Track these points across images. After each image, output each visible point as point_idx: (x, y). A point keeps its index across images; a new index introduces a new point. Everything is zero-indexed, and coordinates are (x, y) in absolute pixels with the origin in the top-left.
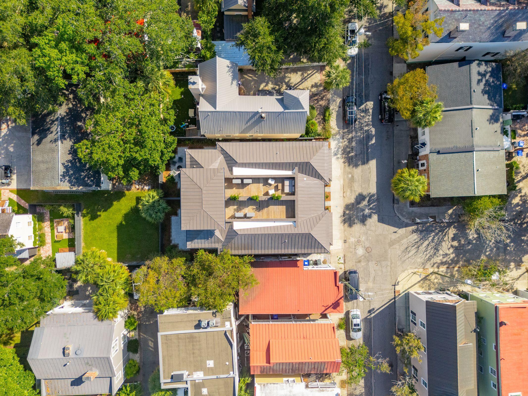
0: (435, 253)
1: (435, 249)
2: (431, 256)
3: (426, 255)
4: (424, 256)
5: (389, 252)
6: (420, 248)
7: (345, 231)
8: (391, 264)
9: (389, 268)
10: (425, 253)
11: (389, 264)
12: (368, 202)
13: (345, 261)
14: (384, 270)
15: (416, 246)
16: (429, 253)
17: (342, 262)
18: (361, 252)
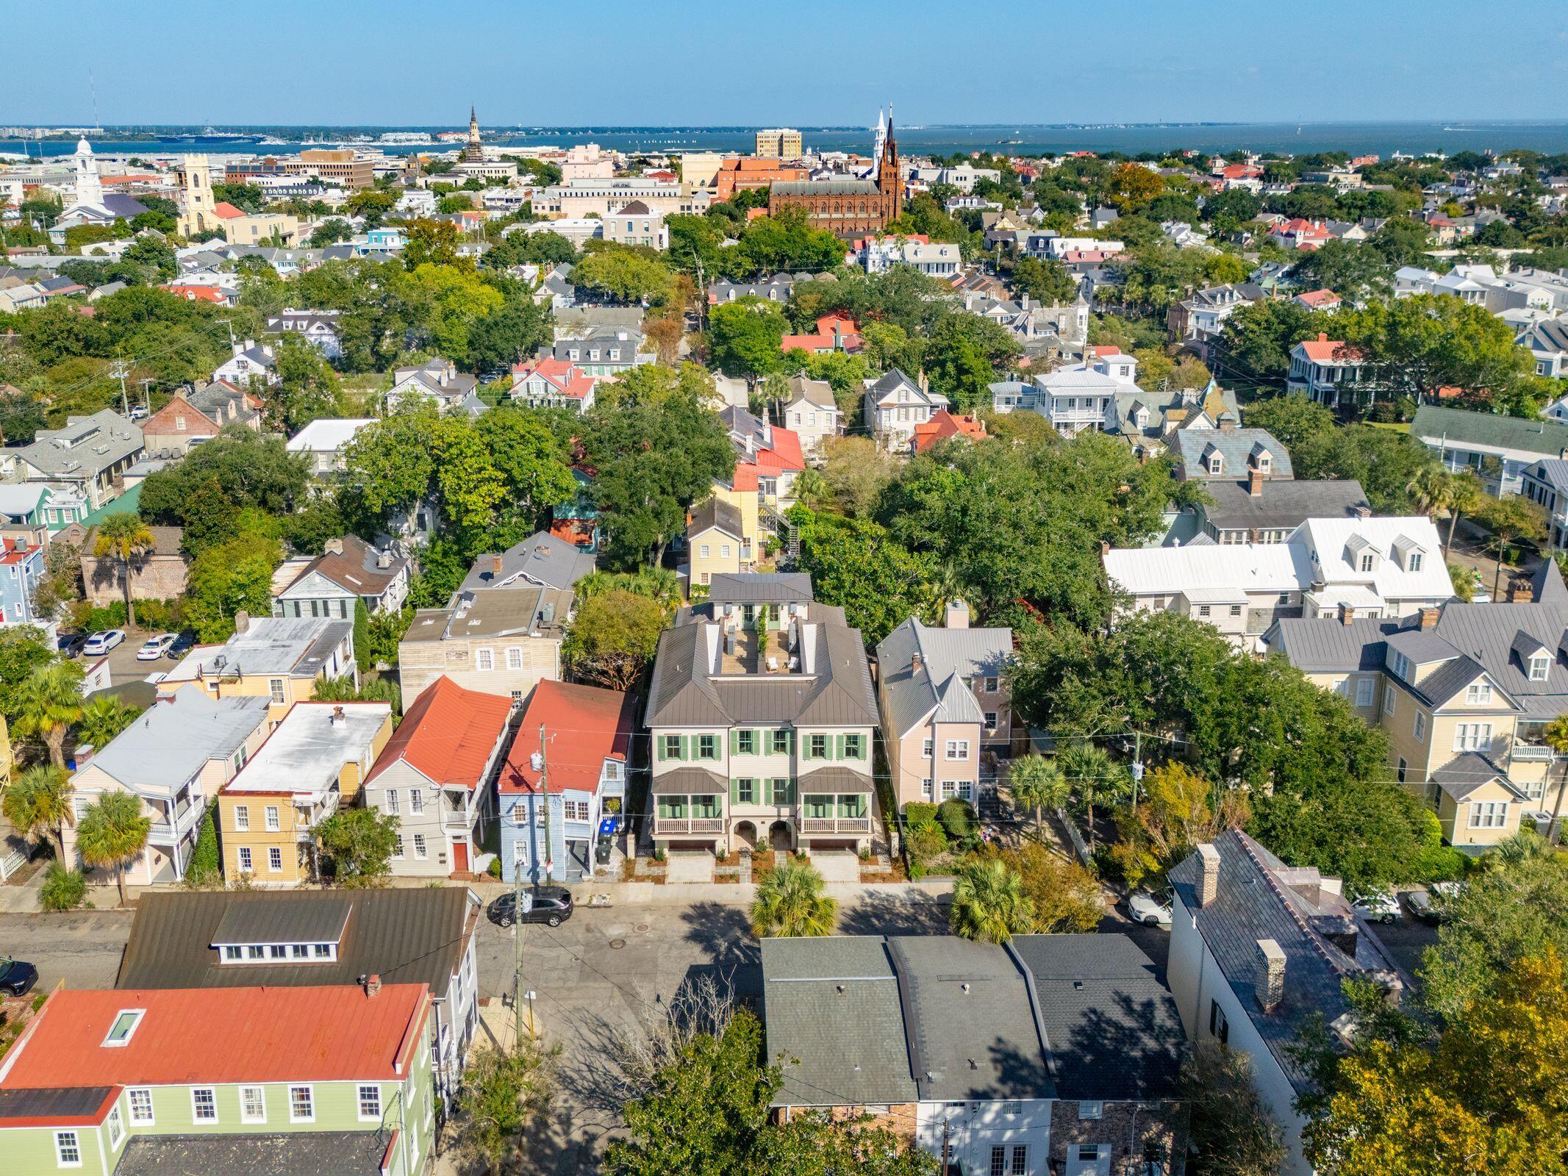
0: (579, 1092)
1: (593, 1091)
2: (573, 1081)
3: (579, 1071)
4: (576, 1065)
5: (603, 985)
6: (604, 1056)
7: (673, 908)
8: (570, 989)
9: (560, 984)
10: (584, 1068)
11: (569, 984)
12: (748, 947)
13: (595, 907)
14: (555, 975)
15: (610, 1046)
16: (584, 1078)
17: (595, 902)
18: (614, 931)
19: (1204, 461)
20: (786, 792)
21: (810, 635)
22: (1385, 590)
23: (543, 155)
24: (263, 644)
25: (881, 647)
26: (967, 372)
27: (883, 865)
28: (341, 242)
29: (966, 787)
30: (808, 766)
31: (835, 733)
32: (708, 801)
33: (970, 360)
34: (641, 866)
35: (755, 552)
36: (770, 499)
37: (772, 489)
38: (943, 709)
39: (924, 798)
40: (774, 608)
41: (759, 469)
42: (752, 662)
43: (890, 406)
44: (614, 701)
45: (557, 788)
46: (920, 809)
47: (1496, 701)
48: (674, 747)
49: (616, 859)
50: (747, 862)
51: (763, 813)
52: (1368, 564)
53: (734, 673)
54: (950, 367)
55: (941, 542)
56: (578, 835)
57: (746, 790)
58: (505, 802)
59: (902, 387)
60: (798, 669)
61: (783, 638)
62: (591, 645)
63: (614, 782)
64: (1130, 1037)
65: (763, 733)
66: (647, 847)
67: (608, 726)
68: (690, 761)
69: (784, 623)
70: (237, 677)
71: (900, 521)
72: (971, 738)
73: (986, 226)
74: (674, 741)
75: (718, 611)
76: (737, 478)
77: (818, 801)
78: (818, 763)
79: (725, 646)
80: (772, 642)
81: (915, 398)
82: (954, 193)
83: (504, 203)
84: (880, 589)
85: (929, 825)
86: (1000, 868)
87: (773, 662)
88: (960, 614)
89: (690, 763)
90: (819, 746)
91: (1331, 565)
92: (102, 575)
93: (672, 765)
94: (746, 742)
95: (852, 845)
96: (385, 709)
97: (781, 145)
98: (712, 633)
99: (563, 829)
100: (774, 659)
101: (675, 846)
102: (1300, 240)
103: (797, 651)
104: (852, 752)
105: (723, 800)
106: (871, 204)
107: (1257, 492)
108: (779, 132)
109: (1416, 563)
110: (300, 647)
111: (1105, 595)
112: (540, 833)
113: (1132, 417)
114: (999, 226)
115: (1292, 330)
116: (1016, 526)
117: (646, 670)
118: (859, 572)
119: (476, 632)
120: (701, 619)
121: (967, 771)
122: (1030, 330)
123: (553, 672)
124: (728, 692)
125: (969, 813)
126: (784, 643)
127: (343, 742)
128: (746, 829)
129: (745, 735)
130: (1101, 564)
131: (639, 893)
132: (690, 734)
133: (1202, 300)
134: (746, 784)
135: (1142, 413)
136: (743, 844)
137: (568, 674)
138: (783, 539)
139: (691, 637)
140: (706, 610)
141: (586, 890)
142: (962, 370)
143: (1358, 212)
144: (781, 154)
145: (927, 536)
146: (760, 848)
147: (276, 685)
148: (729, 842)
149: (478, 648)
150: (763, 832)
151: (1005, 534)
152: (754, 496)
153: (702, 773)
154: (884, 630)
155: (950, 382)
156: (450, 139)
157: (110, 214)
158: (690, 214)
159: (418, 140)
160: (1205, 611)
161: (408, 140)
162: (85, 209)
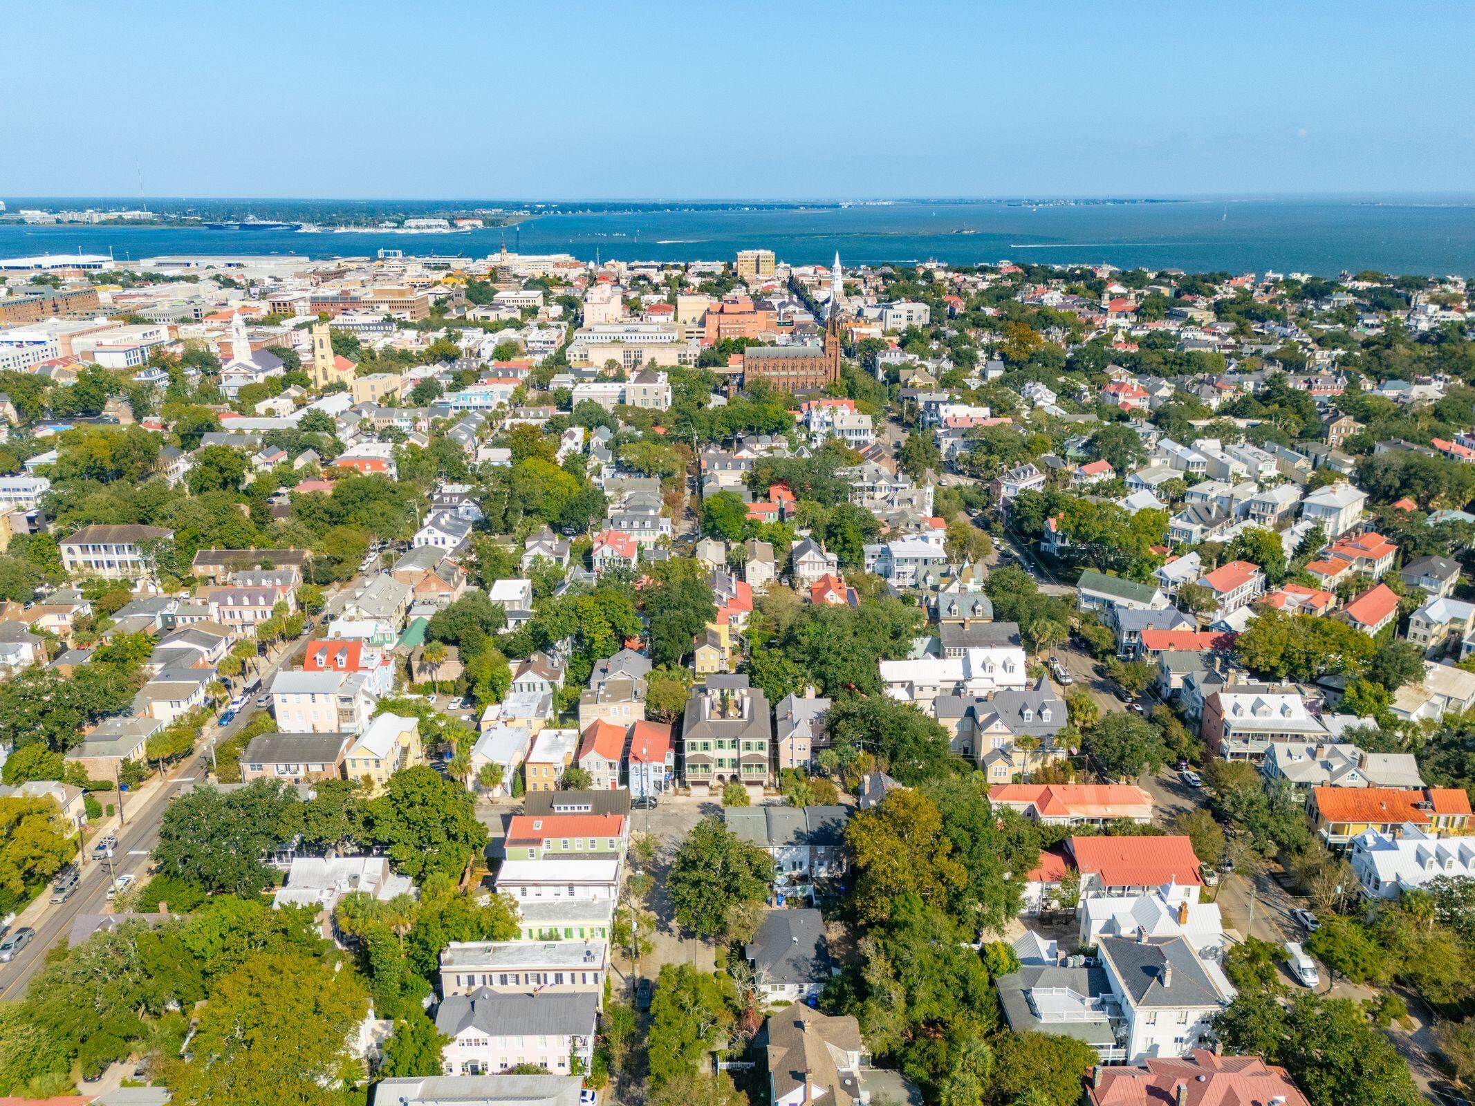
5: (671, 828)
7: (694, 804)
13: (666, 803)
18: (674, 811)
19: (950, 610)
20: (736, 763)
21: (747, 701)
22: (997, 681)
23: (557, 264)
24: (519, 705)
25: (778, 707)
26: (848, 542)
27: (773, 790)
28: (437, 400)
29: (805, 762)
30: (744, 753)
31: (754, 741)
32: (706, 766)
33: (850, 535)
34: (681, 791)
35: (727, 654)
36: (735, 626)
37: (736, 620)
38: (796, 732)
39: (789, 766)
40: (733, 691)
41: (730, 610)
42: (723, 714)
43: (804, 562)
44: (667, 729)
45: (651, 761)
46: (788, 770)
47: (1005, 730)
48: (693, 746)
49: (671, 789)
50: (721, 790)
51: (727, 772)
52: (991, 670)
53: (717, 719)
54: (840, 538)
55: (808, 659)
56: (658, 779)
57: (721, 763)
58: (631, 766)
59: (811, 552)
60: (741, 717)
61: (736, 702)
62: (658, 706)
63: (670, 761)
64: (835, 829)
65: (727, 741)
66: (683, 784)
67: (667, 738)
68: (700, 752)
69: (737, 696)
70: (513, 720)
71: (790, 649)
72: (808, 744)
73: (902, 380)
74: (693, 744)
75: (710, 692)
76: (718, 618)
77: (748, 766)
78: (748, 753)
79: (712, 707)
80: (731, 704)
81: (818, 558)
82: (882, 347)
83: (541, 345)
84: (780, 680)
85: (791, 776)
86: (804, 785)
87: (731, 714)
88: (811, 692)
89: (699, 752)
90: (748, 747)
91: (976, 670)
92: (422, 669)
93: (693, 753)
94: (721, 745)
95: (761, 783)
96: (576, 731)
97: (758, 264)
98: (707, 701)
99: (654, 777)
100: (732, 712)
101: (694, 784)
102: (1121, 399)
103: (741, 709)
104: (761, 748)
105: (712, 766)
106: (818, 364)
107: (967, 629)
108: (756, 252)
109: (1012, 670)
110: (535, 706)
111: (878, 683)
112: (645, 778)
113: (925, 580)
114: (911, 381)
115: (1051, 506)
116: (839, 654)
117: (681, 717)
118: (771, 673)
119: (610, 700)
120: (702, 695)
121: (806, 755)
122: (896, 503)
123: (642, 717)
124: (713, 725)
125: (806, 771)
126: (736, 706)
127: (563, 745)
128: (721, 777)
129: (720, 742)
130: (878, 669)
131: (681, 800)
132: (699, 741)
133: (1011, 476)
134: (720, 760)
135: (930, 578)
136: (720, 783)
137: (649, 719)
138: (742, 645)
139: (699, 702)
140: (704, 690)
141: (661, 797)
142: (846, 541)
143: (1177, 367)
144: (758, 272)
145: (802, 656)
146: (726, 785)
147: (529, 722)
148: (714, 782)
149: (614, 708)
150: (727, 778)
151: (831, 657)
152: (727, 627)
153: (704, 756)
154: (781, 698)
155: (839, 547)
156: (465, 225)
157: (259, 368)
158: (685, 362)
159: (437, 226)
160: (921, 689)
161: (429, 227)
162: (240, 365)
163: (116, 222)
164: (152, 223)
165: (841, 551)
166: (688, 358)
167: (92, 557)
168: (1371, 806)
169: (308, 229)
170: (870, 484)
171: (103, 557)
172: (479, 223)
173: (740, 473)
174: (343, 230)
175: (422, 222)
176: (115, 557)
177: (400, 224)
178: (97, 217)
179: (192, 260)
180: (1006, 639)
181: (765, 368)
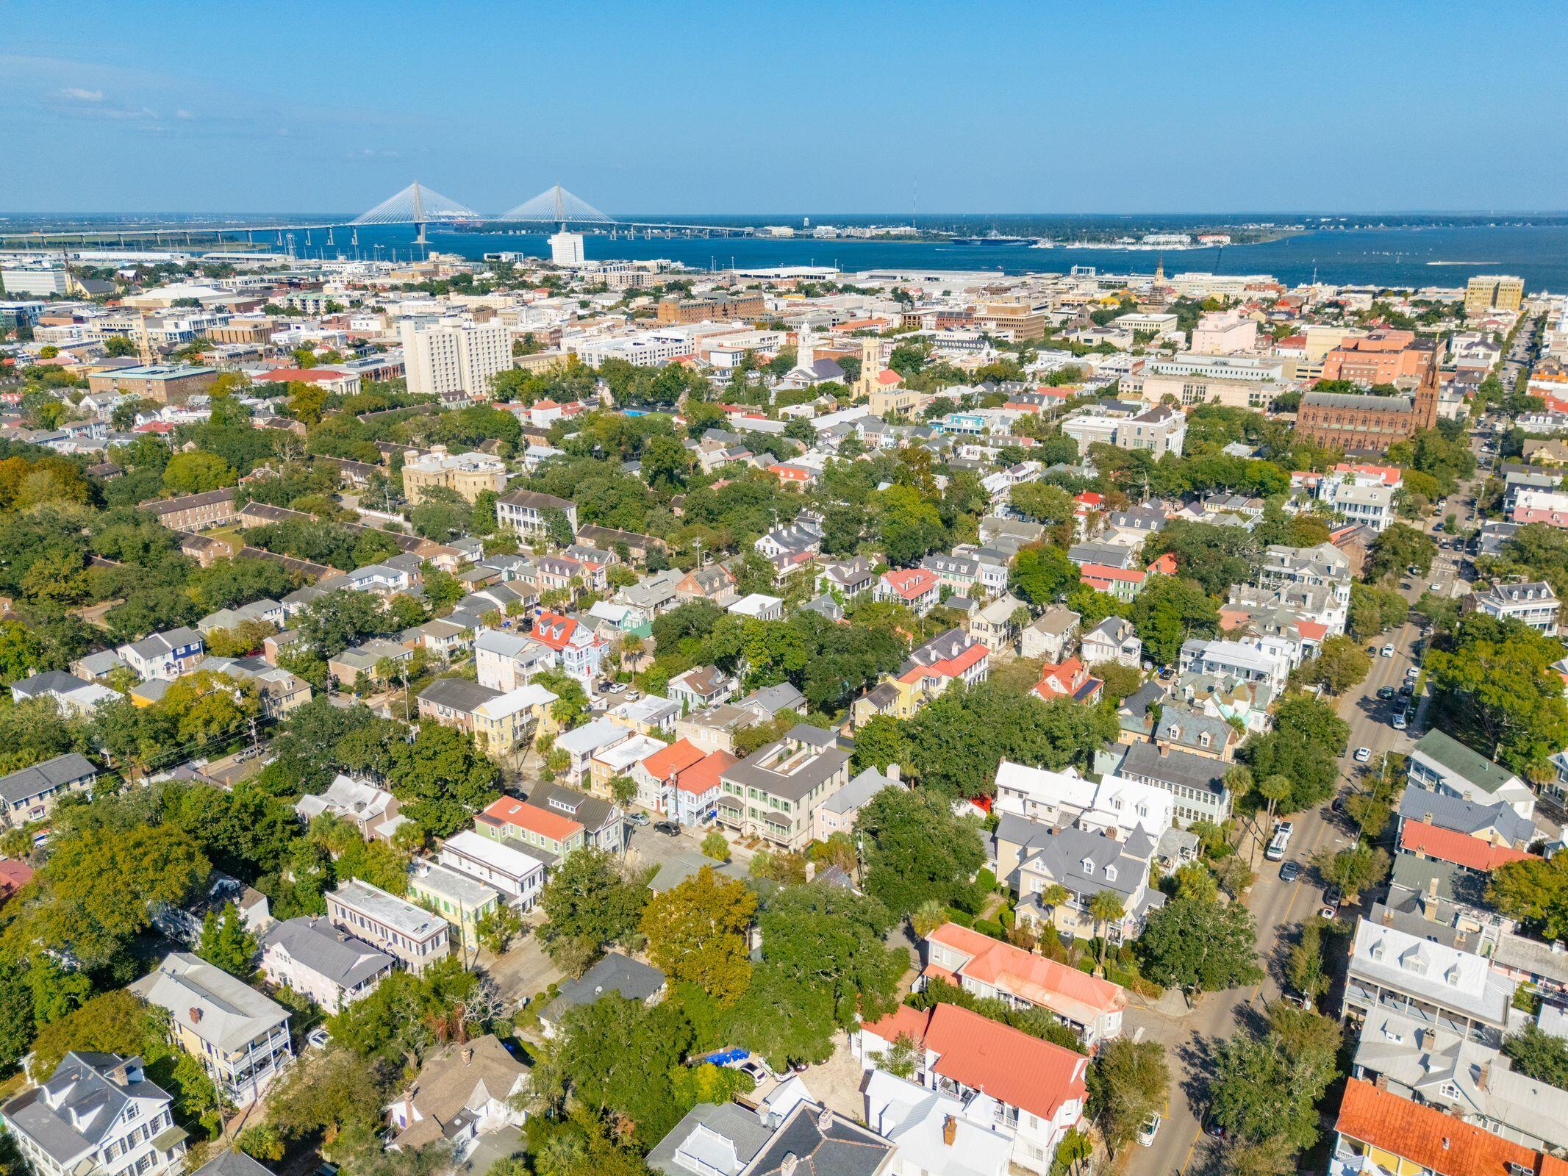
30: (771, 809)
36: (933, 689)
37: (935, 683)
39: (821, 838)
43: (1090, 642)
49: (708, 825)
51: (759, 824)
57: (753, 813)
59: (1100, 631)
66: (720, 823)
70: (626, 718)
73: (1525, 453)
78: (774, 810)
89: (733, 795)
90: (775, 803)
92: (628, 658)
93: (727, 794)
94: (753, 794)
95: (786, 847)
96: (665, 744)
97: (1495, 294)
104: (786, 809)
106: (1400, 420)
108: (1496, 279)
123: (727, 748)
134: (753, 810)
144: (1494, 303)
147: (638, 725)
149: (704, 731)
156: (1208, 241)
157: (815, 375)
158: (1256, 404)
159: (1178, 242)
160: (1034, 805)
161: (1168, 243)
162: (801, 372)
163: (882, 237)
164: (911, 237)
165: (1149, 638)
166: (1261, 400)
167: (515, 516)
168: (1424, 1137)
169: (1045, 244)
170: (1291, 571)
171: (521, 517)
172: (1226, 240)
173: (1148, 532)
174: (1077, 245)
175: (1162, 238)
176: (528, 519)
177: (1139, 239)
178: (871, 232)
179: (898, 273)
180: (1207, 780)
181: (1325, 419)
